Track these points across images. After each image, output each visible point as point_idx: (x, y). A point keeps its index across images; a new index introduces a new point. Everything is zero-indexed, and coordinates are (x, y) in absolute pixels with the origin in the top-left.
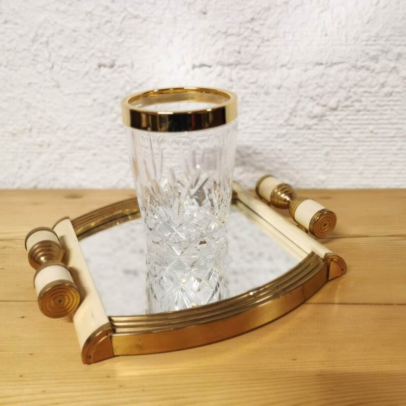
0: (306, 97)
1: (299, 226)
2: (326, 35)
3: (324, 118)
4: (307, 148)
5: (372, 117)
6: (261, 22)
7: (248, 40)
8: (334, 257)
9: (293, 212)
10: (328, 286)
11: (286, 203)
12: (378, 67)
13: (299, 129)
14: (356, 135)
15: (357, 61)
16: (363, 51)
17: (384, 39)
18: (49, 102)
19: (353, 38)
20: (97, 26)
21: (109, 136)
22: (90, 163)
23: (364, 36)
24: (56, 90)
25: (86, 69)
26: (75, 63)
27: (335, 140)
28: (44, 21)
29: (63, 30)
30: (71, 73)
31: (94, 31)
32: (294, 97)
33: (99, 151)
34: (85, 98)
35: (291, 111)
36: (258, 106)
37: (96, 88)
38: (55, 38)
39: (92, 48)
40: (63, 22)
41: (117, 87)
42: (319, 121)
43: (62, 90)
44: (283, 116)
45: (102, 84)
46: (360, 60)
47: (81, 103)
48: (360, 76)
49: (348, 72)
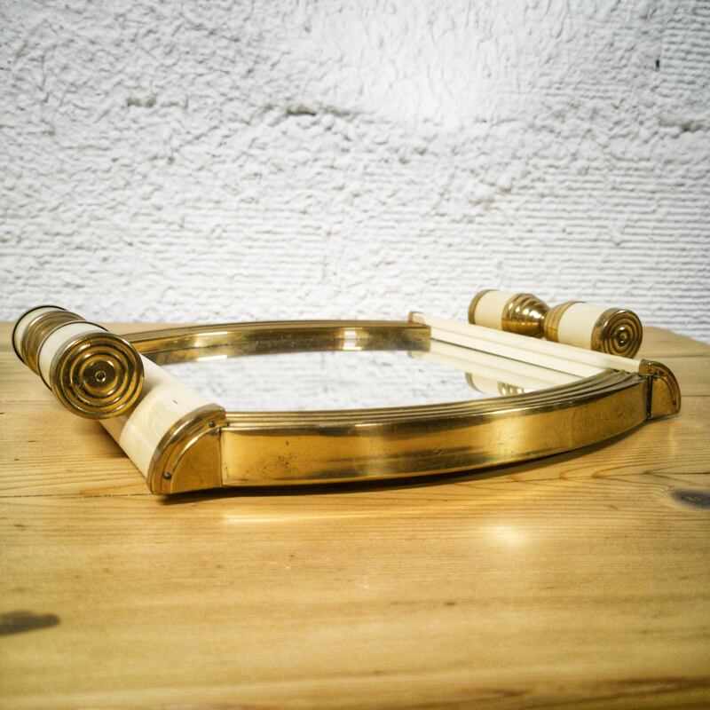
0: (464, 170)
2: (489, 75)
3: (493, 205)
4: (468, 255)
5: (561, 207)
12: (565, 128)
13: (454, 221)
14: (543, 235)
15: (535, 117)
16: (543, 103)
17: (572, 87)
18: (31, 161)
19: (527, 83)
20: (132, 37)
21: (134, 225)
22: (95, 276)
23: (543, 81)
24: (47, 140)
25: (105, 106)
26: (87, 94)
27: (511, 243)
28: (42, 24)
29: (72, 41)
30: (78, 111)
31: (126, 45)
32: (446, 168)
33: (113, 253)
34: (98, 156)
35: (441, 191)
36: (390, 182)
37: (119, 140)
38: (56, 53)
39: (120, 72)
40: (75, 28)
41: (157, 139)
42: (486, 209)
43: (57, 140)
44: (429, 199)
45: (131, 133)
46: (540, 117)
47: (89, 165)
48: (541, 141)
49: (523, 134)
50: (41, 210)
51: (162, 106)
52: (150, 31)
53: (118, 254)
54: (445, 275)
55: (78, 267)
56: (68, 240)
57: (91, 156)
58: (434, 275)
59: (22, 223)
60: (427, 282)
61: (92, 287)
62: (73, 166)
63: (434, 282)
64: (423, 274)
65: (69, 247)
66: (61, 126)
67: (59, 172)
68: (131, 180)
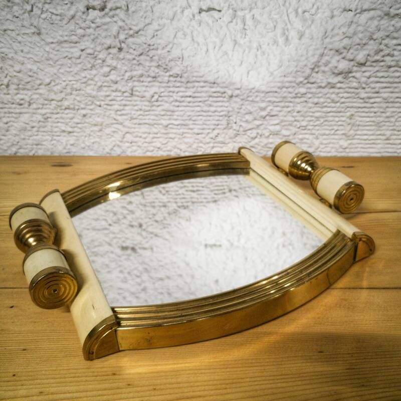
0: (331, 50)
1: (322, 200)
3: (350, 75)
4: (329, 110)
8: (364, 236)
9: (315, 185)
10: (355, 268)
11: (307, 174)
13: (320, 87)
14: (385, 95)
15: (390, 8)
18: (28, 53)
21: (99, 93)
22: (79, 126)
24: (36, 38)
25: (72, 12)
26: (58, 4)
27: (361, 101)
30: (54, 17)
32: (318, 49)
33: (89, 111)
34: (71, 47)
35: (312, 67)
37: (84, 36)
41: (109, 34)
42: (345, 78)
43: (43, 38)
44: (303, 72)
45: (91, 31)
46: (394, 7)
47: (66, 54)
48: (393, 26)
49: (380, 21)
50: (40, 85)
51: (111, 10)
53: (93, 112)
54: (311, 123)
55: (68, 120)
56: (59, 104)
57: (67, 48)
58: (304, 123)
59: (30, 93)
61: (78, 132)
62: (56, 55)
63: (303, 128)
64: (296, 123)
65: (61, 108)
66: (44, 28)
67: (47, 60)
68: (95, 63)
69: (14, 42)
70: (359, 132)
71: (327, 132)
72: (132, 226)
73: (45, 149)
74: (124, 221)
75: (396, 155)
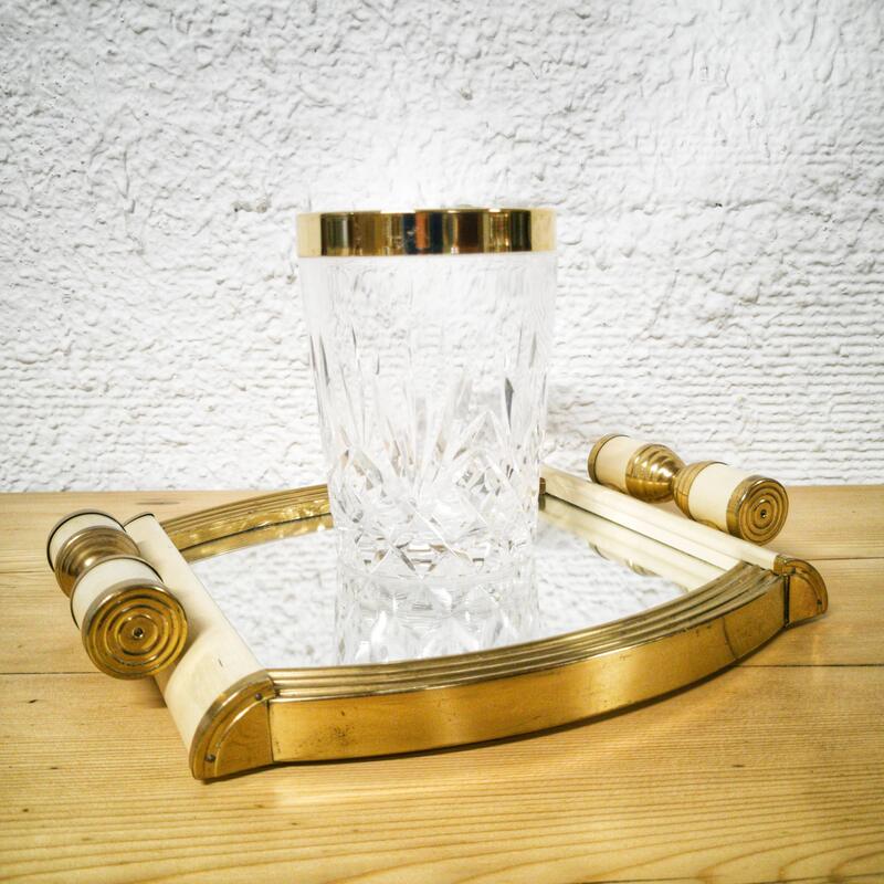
0: (689, 275)
2: (724, 142)
3: (731, 321)
4: (696, 390)
5: (833, 319)
6: (588, 115)
7: (560, 152)
11: (665, 483)
12: (838, 209)
14: (803, 360)
15: (792, 196)
16: (804, 176)
17: (847, 149)
18: (116, 288)
19: (781, 148)
20: (237, 122)
21: (245, 364)
22: (200, 430)
23: (805, 144)
24: (136, 261)
25: (207, 214)
26: (181, 199)
27: (758, 371)
28: (121, 111)
29: (161, 131)
30: (172, 222)
31: (230, 132)
32: (664, 274)
33: (222, 400)
34: (200, 278)
35: (657, 305)
36: (585, 295)
37: (225, 256)
38: (141, 147)
39: (223, 169)
40: (163, 113)
41: (273, 252)
42: (720, 328)
43: (148, 261)
44: (640, 317)
45: (240, 246)
46: (800, 195)
47: (189, 290)
48: (802, 228)
49: (774, 221)
50: (132, 349)
51: (279, 210)
52: (259, 113)
53: (229, 402)
54: (663, 418)
55: (179, 419)
56: (165, 385)
57: (191, 278)
58: (649, 419)
59: (110, 366)
60: (638, 428)
61: (197, 444)
62: (169, 292)
63: (649, 428)
64: (632, 418)
65: (168, 394)
66: (151, 243)
67: (152, 301)
68: (243, 306)
69: (92, 268)
70: (759, 436)
71: (697, 436)
72: (292, 653)
73: (126, 479)
74: (276, 640)
75: (841, 482)
